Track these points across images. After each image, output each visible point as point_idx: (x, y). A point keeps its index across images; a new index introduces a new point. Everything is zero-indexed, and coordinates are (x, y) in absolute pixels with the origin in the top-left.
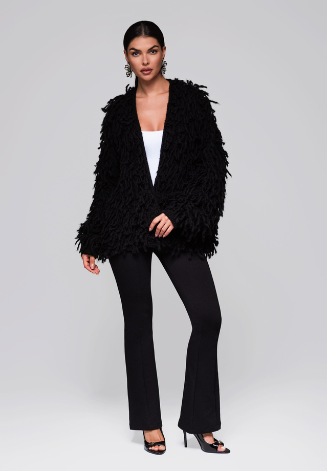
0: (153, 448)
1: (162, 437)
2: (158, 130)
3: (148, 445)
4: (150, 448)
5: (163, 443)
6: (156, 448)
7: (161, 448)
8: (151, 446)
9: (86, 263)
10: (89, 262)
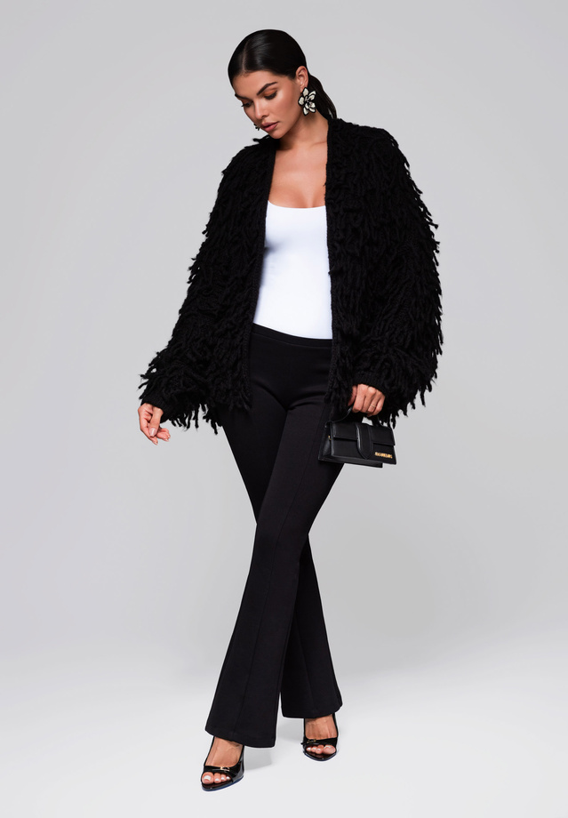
0: (314, 749)
1: (333, 730)
2: (314, 206)
3: (307, 743)
4: (309, 749)
5: (333, 742)
6: (317, 750)
7: (328, 749)
8: (312, 746)
9: (144, 423)
10: (149, 422)
